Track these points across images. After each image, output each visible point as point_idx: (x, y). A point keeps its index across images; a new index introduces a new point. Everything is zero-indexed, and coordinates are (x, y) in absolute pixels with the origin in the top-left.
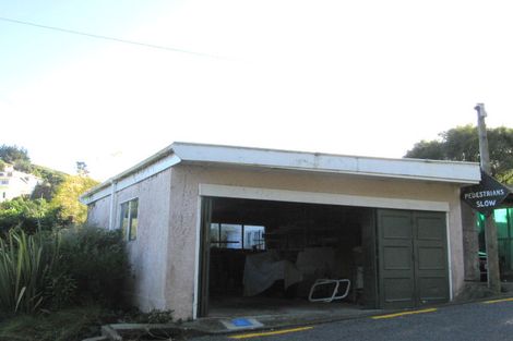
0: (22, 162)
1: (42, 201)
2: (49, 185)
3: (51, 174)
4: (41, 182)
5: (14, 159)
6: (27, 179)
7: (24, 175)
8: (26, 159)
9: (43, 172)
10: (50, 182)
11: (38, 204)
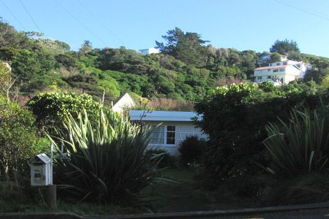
0: (293, 52)
1: (313, 82)
2: (316, 69)
3: (317, 61)
4: (310, 67)
5: (287, 51)
6: (299, 66)
7: (296, 63)
8: (296, 50)
9: (311, 59)
10: (317, 67)
11: (310, 85)
